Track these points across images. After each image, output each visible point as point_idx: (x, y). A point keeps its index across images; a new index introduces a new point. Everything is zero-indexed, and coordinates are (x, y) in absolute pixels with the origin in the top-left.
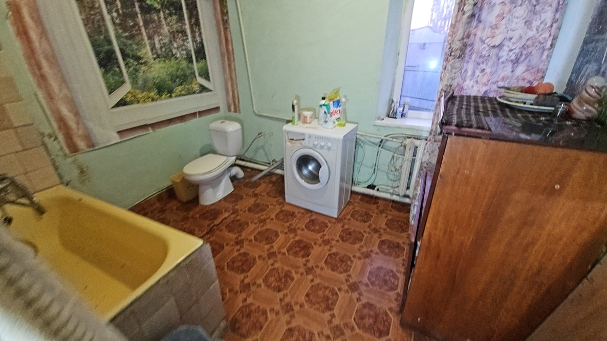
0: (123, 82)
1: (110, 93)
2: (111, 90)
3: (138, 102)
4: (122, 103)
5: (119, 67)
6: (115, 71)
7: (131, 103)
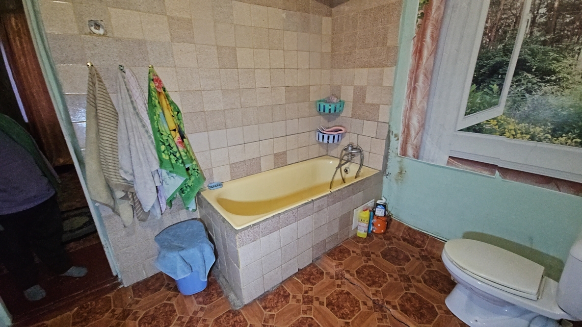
0: (496, 104)
1: (466, 114)
2: (471, 110)
3: (502, 134)
4: (477, 129)
5: (501, 86)
6: (491, 90)
7: (491, 132)
